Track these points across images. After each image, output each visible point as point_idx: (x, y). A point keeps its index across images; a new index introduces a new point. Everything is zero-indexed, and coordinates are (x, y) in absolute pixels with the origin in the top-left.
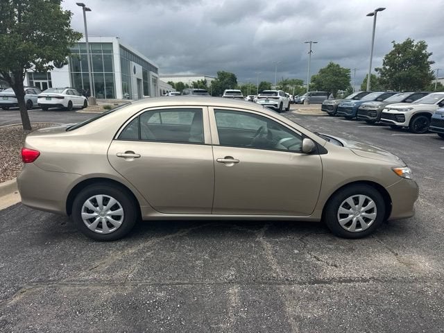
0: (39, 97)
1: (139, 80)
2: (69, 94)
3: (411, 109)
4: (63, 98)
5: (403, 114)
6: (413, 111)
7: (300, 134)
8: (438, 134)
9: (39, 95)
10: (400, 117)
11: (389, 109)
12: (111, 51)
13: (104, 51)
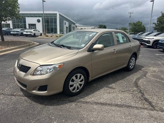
0: (24, 32)
1: (67, 27)
2: (34, 31)
3: (153, 39)
4: (32, 32)
5: (150, 41)
6: (154, 39)
8: (163, 49)
9: (24, 31)
10: (148, 42)
11: (145, 39)
12: (56, 17)
13: (54, 17)
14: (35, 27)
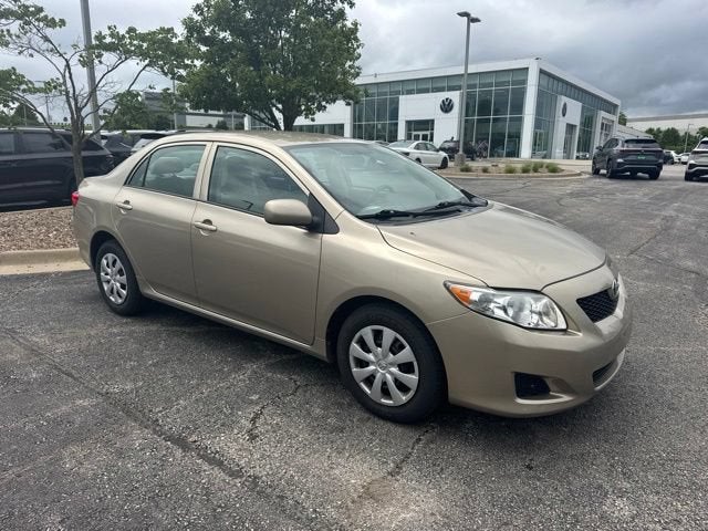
1: (571, 127)
2: (419, 149)
4: (406, 153)
7: (308, 193)
12: (524, 82)
13: (515, 83)
14: (428, 133)
